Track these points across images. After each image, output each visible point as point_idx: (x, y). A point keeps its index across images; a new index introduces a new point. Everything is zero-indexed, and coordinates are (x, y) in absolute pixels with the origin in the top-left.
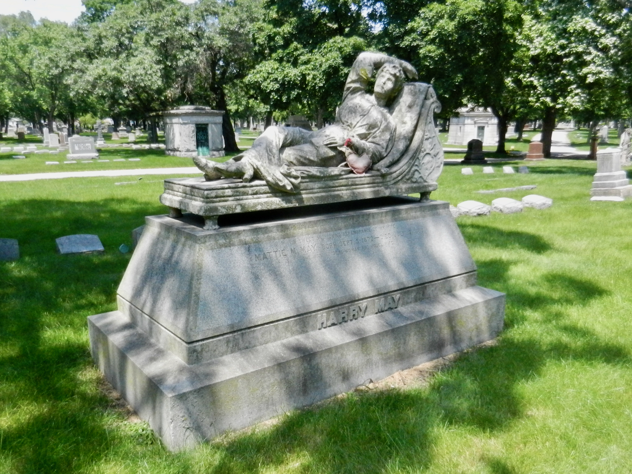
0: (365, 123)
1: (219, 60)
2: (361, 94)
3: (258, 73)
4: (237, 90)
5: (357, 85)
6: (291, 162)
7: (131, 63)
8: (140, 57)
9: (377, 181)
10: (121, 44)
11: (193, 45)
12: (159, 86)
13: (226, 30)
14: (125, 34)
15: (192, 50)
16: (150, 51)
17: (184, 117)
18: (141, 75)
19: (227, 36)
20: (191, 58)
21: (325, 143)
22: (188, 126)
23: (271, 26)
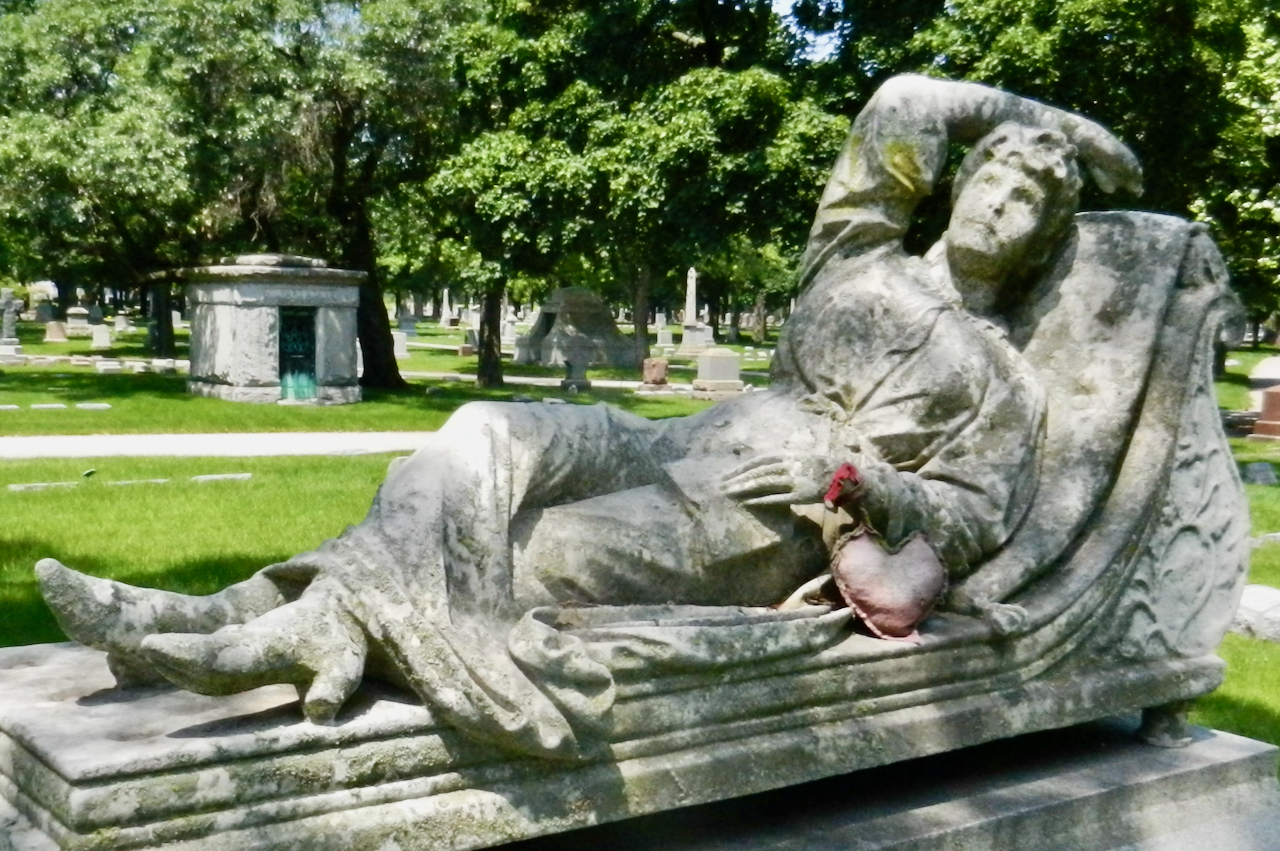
0: (911, 388)
1: (359, 127)
2: (887, 256)
3: (466, 165)
4: (406, 212)
5: (873, 216)
6: (570, 584)
7: (101, 130)
8: (130, 111)
9: (973, 665)
10: (78, 77)
11: (284, 82)
12: (178, 193)
13: (383, 42)
14: (91, 47)
15: (279, 97)
16: (160, 97)
17: (245, 287)
18: (129, 162)
19: (384, 59)
20: (277, 118)
21: (736, 488)
22: (256, 311)
23: (511, 35)
